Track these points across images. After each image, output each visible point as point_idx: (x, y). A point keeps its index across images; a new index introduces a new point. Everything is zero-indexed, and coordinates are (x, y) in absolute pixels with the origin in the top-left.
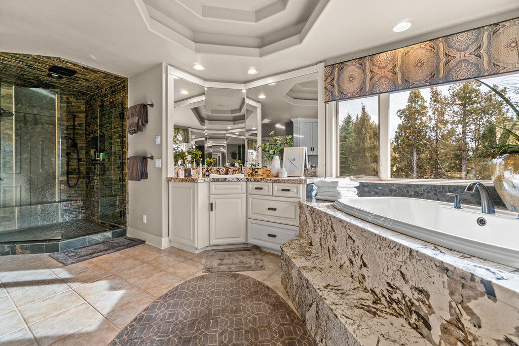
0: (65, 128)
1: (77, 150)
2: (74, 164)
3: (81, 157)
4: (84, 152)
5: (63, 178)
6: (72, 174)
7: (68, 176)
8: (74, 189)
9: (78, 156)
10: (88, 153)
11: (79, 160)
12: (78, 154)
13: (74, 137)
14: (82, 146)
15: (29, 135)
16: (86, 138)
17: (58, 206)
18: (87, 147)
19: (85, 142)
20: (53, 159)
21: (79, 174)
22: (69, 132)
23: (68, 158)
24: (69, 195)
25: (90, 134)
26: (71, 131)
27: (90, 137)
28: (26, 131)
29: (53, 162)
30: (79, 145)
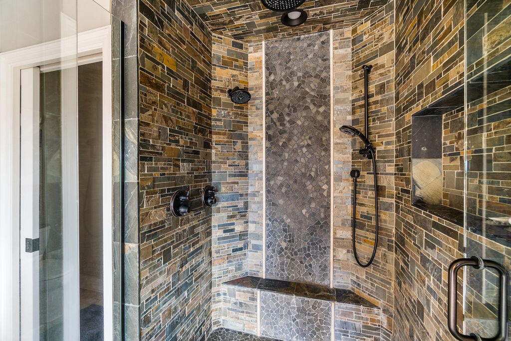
0: (349, 108)
1: (375, 162)
2: (366, 201)
3: (384, 181)
4: (391, 169)
5: (345, 232)
6: (362, 227)
7: (354, 232)
8: (365, 269)
9: (376, 180)
10: (402, 171)
11: (379, 190)
12: (376, 174)
13: (367, 128)
14: (387, 151)
15: (285, 135)
16: (399, 124)
17: (329, 309)
18: (400, 153)
19: (394, 138)
20: (325, 187)
21: (378, 230)
22: (357, 116)
23: (355, 184)
24: (355, 279)
25: (406, 108)
26: (360, 113)
27: (408, 117)
28: (281, 128)
29: (325, 194)
30: (378, 148)
